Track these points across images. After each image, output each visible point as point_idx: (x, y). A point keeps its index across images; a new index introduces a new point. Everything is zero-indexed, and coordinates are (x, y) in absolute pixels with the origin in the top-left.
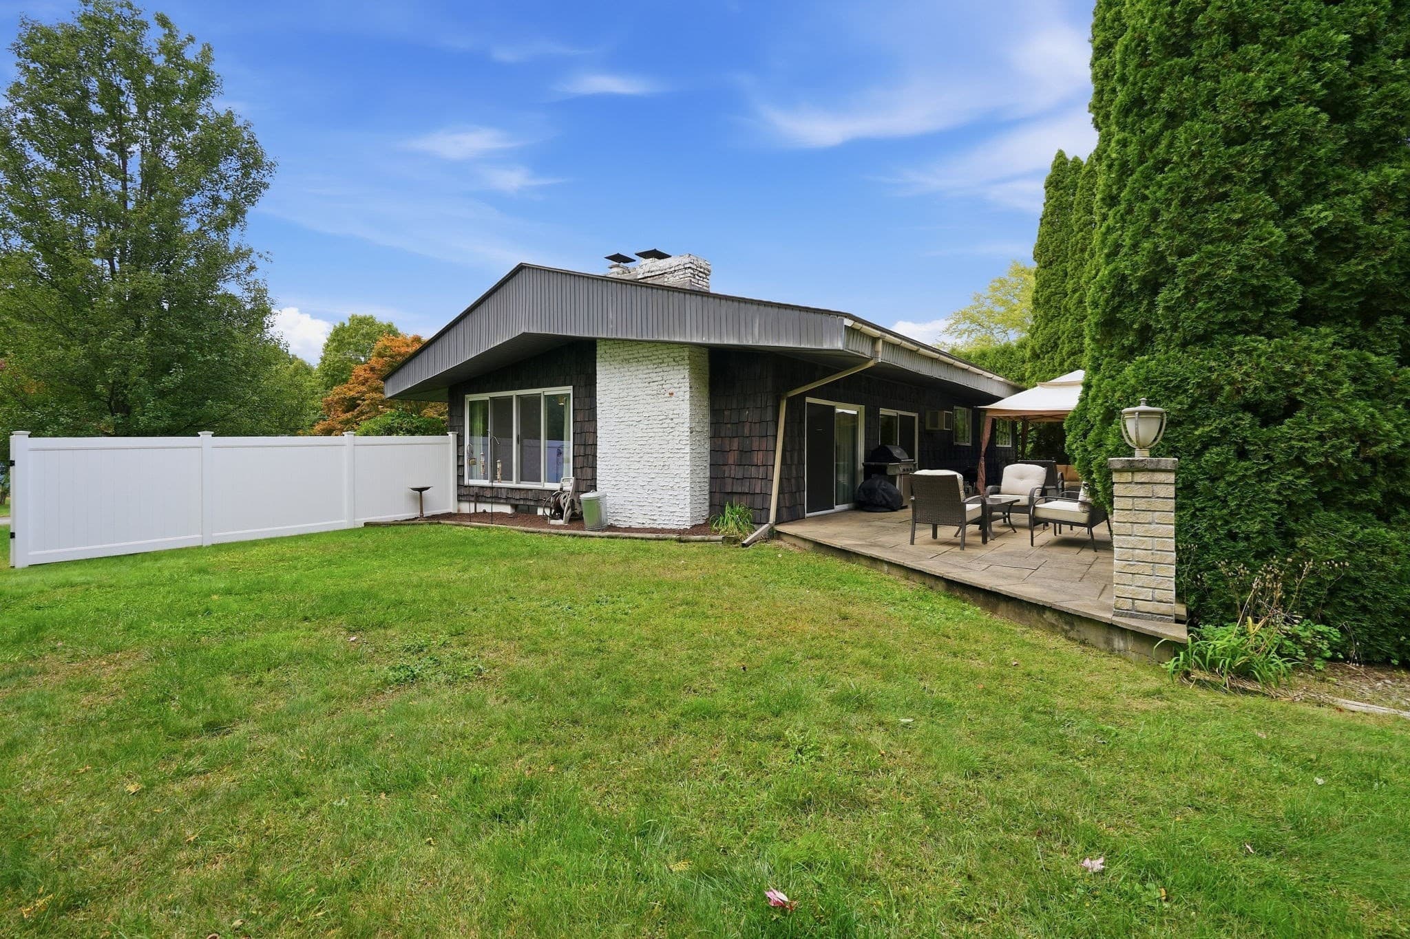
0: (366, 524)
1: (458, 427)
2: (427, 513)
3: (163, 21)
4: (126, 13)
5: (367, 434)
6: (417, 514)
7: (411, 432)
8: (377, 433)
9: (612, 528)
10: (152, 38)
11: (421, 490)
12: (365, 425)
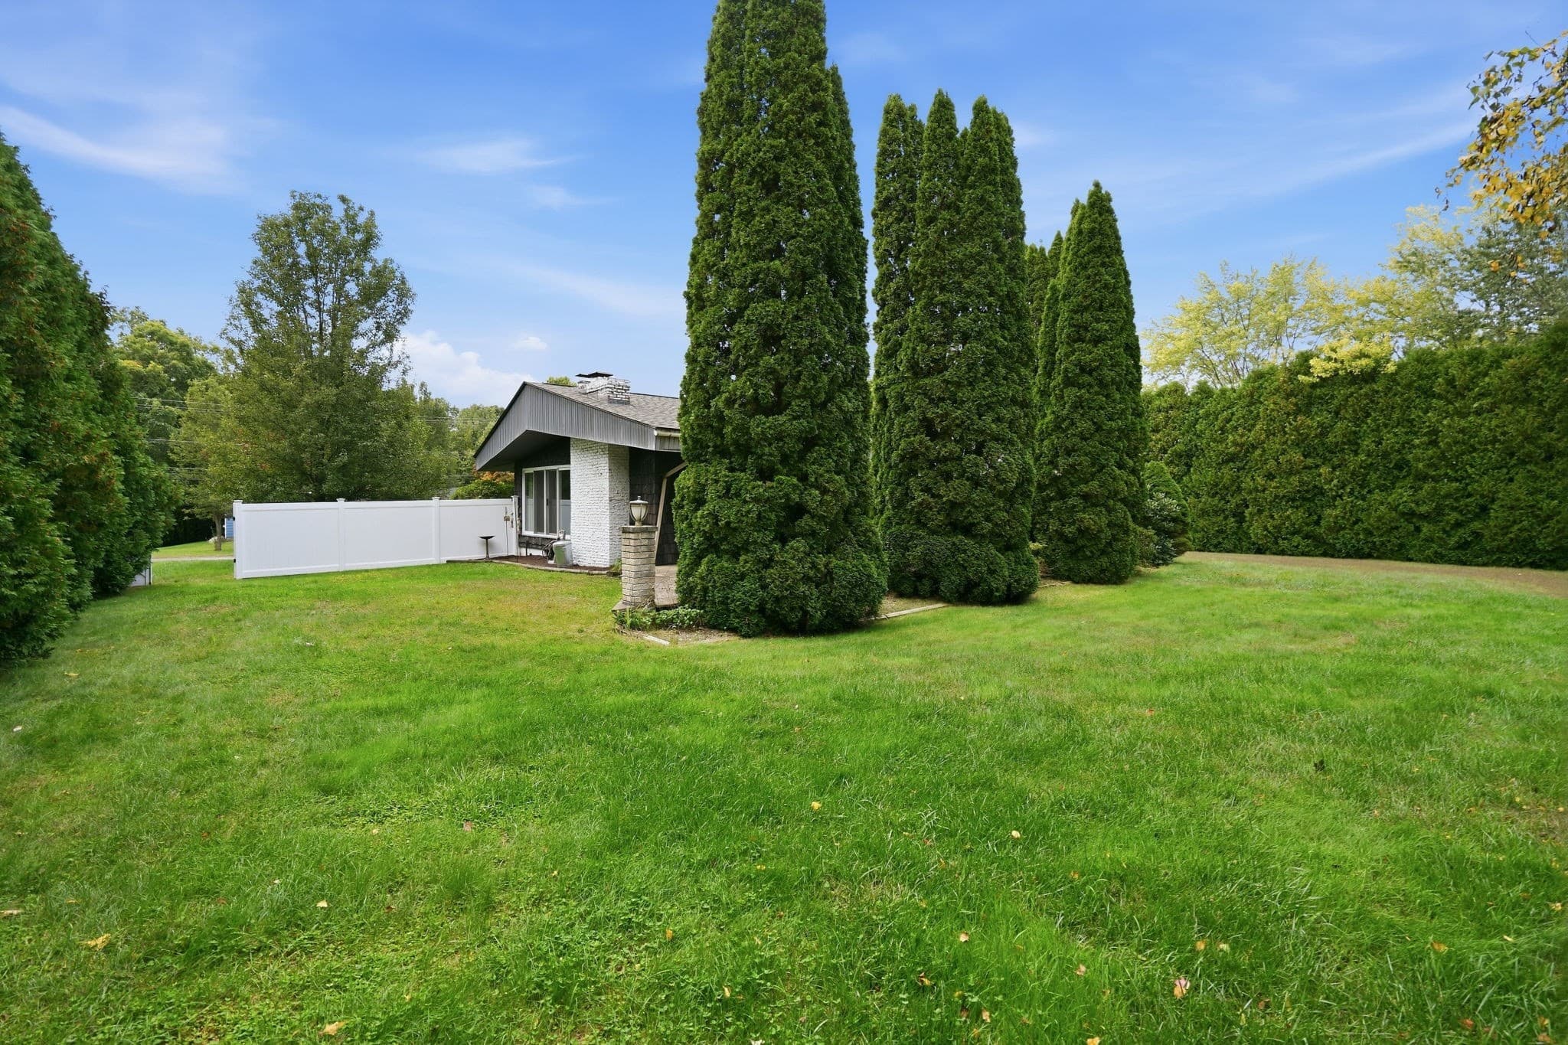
0: (448, 562)
1: (518, 492)
2: (491, 556)
3: (343, 199)
4: (318, 201)
5: (456, 498)
6: (484, 556)
7: (486, 496)
8: (463, 497)
9: (577, 566)
10: (338, 212)
11: (487, 538)
12: (454, 491)
